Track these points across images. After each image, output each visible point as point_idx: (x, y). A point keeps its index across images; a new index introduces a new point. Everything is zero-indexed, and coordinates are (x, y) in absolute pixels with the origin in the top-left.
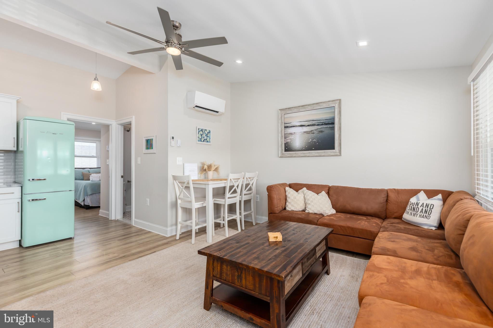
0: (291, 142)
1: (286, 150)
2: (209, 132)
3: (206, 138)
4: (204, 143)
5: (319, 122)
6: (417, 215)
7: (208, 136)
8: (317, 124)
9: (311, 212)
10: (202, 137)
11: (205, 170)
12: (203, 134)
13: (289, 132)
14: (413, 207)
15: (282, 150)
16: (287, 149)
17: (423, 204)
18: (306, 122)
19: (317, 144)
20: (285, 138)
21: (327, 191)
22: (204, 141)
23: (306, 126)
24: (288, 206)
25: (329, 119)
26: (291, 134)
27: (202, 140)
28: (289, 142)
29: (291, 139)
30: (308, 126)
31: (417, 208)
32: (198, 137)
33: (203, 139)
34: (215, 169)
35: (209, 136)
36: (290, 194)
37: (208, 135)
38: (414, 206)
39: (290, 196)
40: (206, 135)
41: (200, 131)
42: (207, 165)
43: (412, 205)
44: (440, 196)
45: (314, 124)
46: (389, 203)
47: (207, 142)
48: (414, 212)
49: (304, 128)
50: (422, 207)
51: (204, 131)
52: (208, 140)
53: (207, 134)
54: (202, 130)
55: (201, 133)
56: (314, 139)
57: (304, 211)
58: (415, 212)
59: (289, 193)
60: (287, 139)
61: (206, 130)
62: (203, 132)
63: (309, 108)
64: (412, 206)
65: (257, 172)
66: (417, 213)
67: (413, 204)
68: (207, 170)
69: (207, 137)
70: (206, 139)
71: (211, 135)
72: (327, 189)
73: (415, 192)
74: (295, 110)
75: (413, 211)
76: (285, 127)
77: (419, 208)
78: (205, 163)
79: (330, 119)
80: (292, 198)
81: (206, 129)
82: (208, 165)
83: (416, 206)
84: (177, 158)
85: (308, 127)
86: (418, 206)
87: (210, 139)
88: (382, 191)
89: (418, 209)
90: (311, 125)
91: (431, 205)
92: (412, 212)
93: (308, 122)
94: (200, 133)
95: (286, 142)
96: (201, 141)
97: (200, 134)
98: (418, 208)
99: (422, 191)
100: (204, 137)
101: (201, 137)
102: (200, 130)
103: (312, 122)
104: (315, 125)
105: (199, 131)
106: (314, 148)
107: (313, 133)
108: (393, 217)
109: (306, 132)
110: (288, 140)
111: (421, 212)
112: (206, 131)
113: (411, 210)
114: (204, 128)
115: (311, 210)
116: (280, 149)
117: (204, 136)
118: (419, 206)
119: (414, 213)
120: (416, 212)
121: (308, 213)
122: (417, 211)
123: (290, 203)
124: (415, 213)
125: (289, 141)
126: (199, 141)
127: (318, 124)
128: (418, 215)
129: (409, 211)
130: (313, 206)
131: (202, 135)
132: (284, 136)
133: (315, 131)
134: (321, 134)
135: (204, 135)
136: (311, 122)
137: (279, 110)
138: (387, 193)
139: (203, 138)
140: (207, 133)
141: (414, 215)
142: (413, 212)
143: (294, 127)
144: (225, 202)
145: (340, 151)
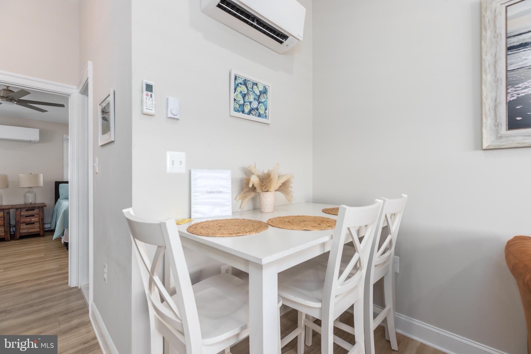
2: (264, 92)
3: (255, 105)
4: (251, 117)
7: (262, 102)
10: (244, 102)
11: (254, 188)
12: (248, 92)
15: (497, 125)
22: (250, 113)
27: (247, 109)
32: (235, 100)
33: (249, 107)
34: (280, 187)
35: (263, 100)
37: (261, 98)
40: (257, 98)
41: (241, 84)
42: (258, 176)
47: (260, 115)
51: (250, 86)
52: (262, 112)
53: (259, 97)
54: (245, 83)
55: (243, 89)
61: (256, 84)
62: (247, 87)
65: (405, 196)
68: (258, 190)
69: (259, 103)
70: (257, 109)
71: (270, 99)
78: (253, 171)
81: (256, 80)
82: (261, 174)
84: (169, 154)
87: (266, 109)
94: (239, 89)
96: (243, 112)
97: (239, 91)
100: (251, 103)
101: (242, 102)
102: (239, 81)
105: (238, 85)
112: (255, 87)
114: (252, 78)
117: (252, 100)
126: (238, 111)
131: (247, 97)
132: (507, 78)
135: (251, 98)
139: (248, 103)
140: (258, 94)
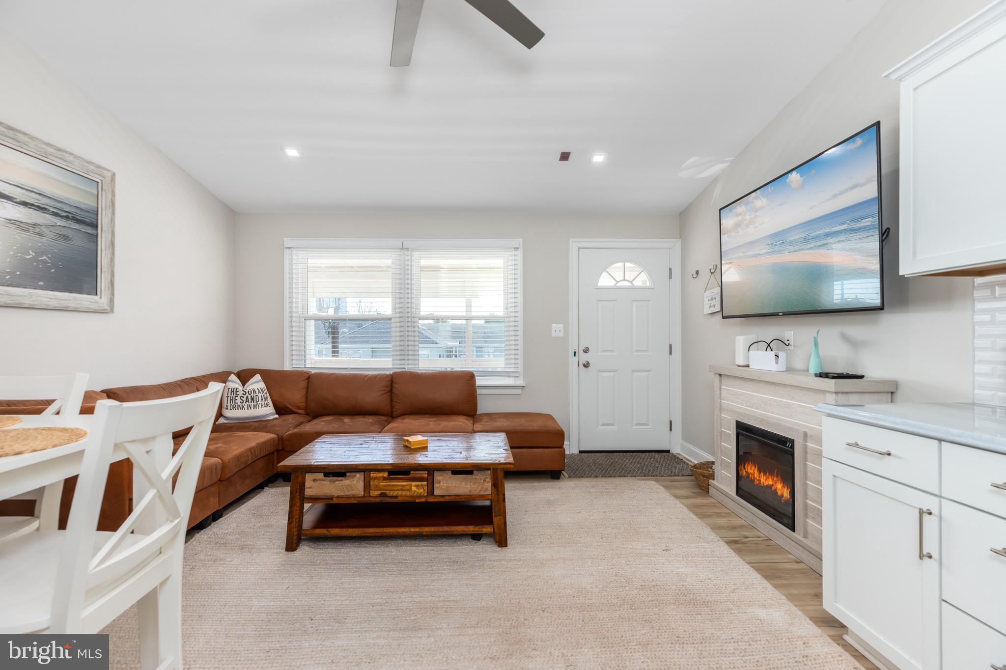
6: (259, 406)
14: (251, 396)
17: (258, 390)
38: (252, 395)
43: (247, 394)
44: (258, 377)
48: (254, 402)
58: (255, 403)
64: (247, 397)
67: (250, 393)
75: (251, 402)
89: (257, 397)
91: (263, 388)
99: (230, 374)
111: (262, 400)
118: (257, 394)
120: (256, 402)
129: (244, 404)
141: (255, 407)
142: (252, 403)
145: (111, 301)
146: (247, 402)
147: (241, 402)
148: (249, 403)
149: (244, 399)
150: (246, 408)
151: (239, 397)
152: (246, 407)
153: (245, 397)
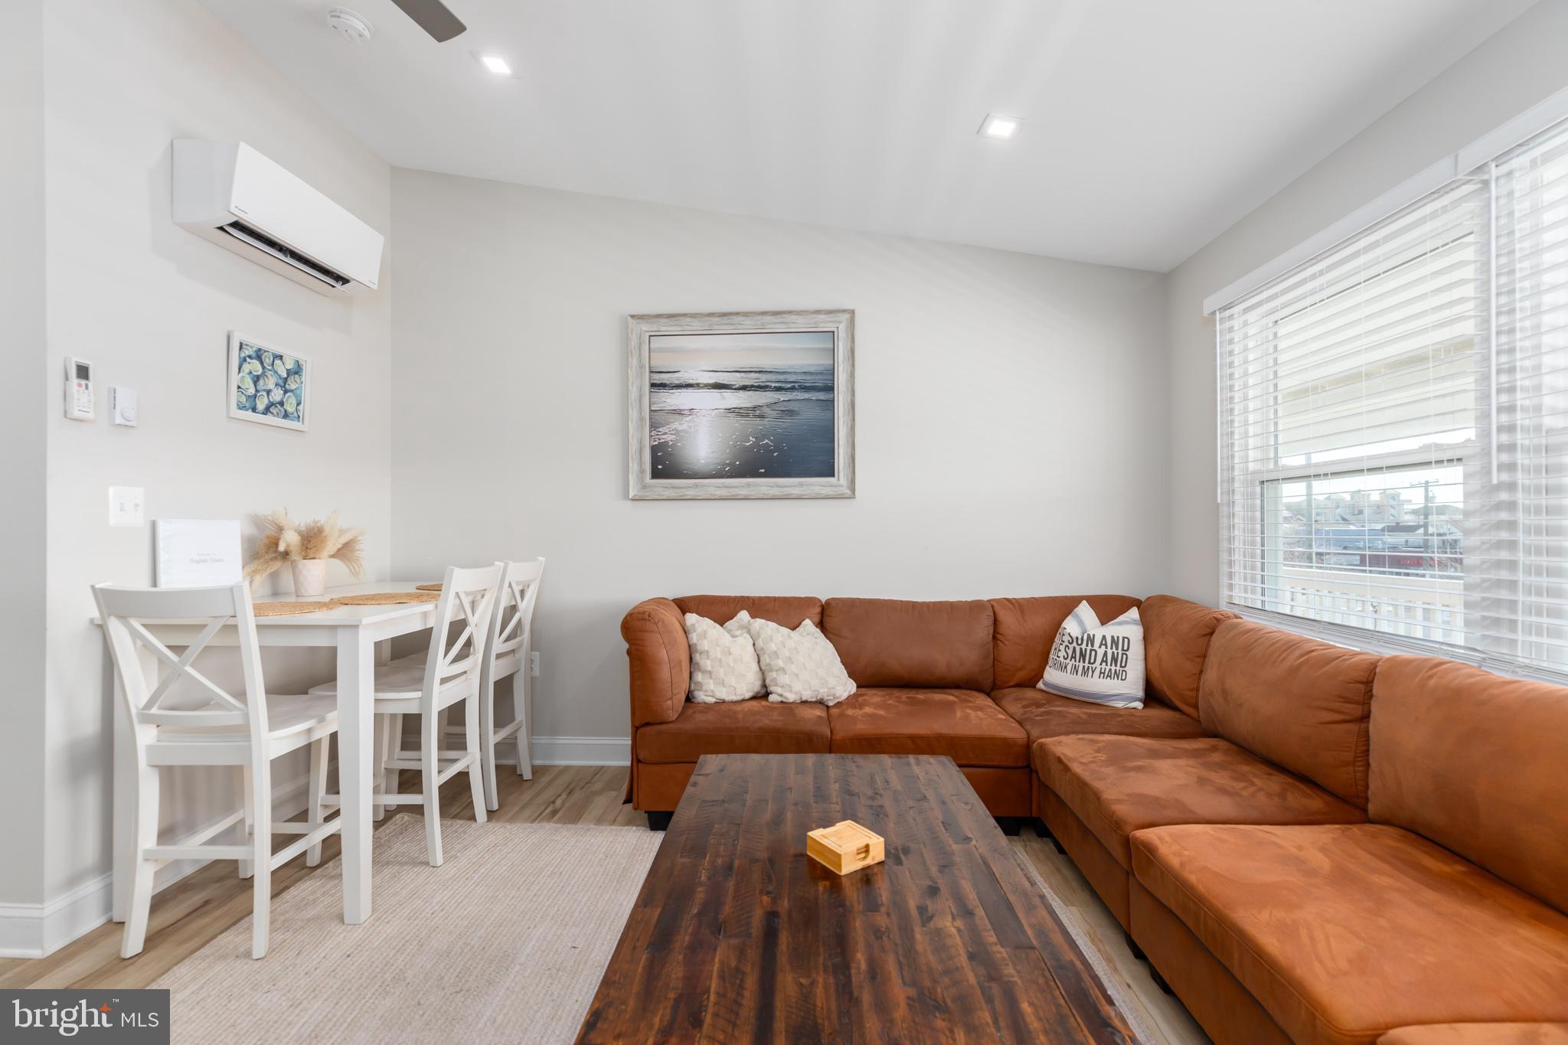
0: (679, 444)
1: (656, 474)
2: (297, 371)
3: (277, 395)
4: (269, 419)
5: (781, 377)
6: (1093, 672)
7: (292, 391)
8: (775, 387)
9: (791, 697)
10: (257, 391)
11: (286, 555)
12: (264, 373)
13: (671, 406)
14: (1081, 649)
15: (642, 472)
16: (660, 467)
17: (1104, 637)
18: (737, 374)
19: (775, 454)
20: (654, 426)
21: (817, 619)
22: (267, 411)
23: (735, 389)
24: (704, 688)
25: (817, 374)
26: (678, 412)
27: (261, 406)
28: (671, 443)
29: (677, 432)
30: (744, 388)
31: (1091, 650)
32: (239, 387)
33: (266, 401)
34: (339, 550)
35: (293, 387)
36: (706, 638)
37: (289, 382)
38: (1084, 646)
39: (706, 648)
40: (281, 382)
41: (250, 357)
42: (296, 531)
43: (1075, 644)
44: (1134, 613)
45: (763, 384)
46: (1001, 641)
47: (286, 416)
48: (1084, 662)
49: (727, 393)
50: (1103, 647)
51: (267, 361)
52: (290, 407)
53: (286, 380)
54: (259, 355)
55: (255, 366)
56: (764, 437)
57: (763, 695)
58: (1086, 665)
59: (704, 635)
60: (661, 429)
61: (281, 357)
62: (262, 363)
63: (748, 324)
64: (1074, 648)
65: (541, 559)
66: (1094, 666)
67: (1080, 642)
68: (295, 556)
69: (286, 392)
70: (282, 403)
71: (309, 385)
72: (818, 610)
73: (1066, 606)
74: (696, 325)
75: (1079, 662)
76: (653, 385)
77: (1096, 652)
78: (283, 522)
79: (821, 373)
80: (716, 653)
81: (279, 351)
82: (303, 529)
83: (1087, 645)
84: (111, 490)
85: (741, 393)
86: (1092, 646)
87: (299, 404)
88: (976, 607)
89: (1093, 653)
90: (752, 386)
91: (1124, 638)
92: (1077, 664)
93: (743, 374)
94: (246, 367)
95: (656, 443)
96: (254, 410)
97: (247, 371)
98: (1094, 650)
99: (1084, 602)
100: (269, 392)
101: (252, 391)
102: (247, 352)
103: (757, 375)
104: (767, 387)
105: (245, 360)
106: (763, 471)
107: (762, 417)
108: (1012, 684)
109: (737, 410)
110: (665, 434)
111: (1103, 661)
112: (278, 362)
113: (1072, 657)
114: (272, 346)
115: (791, 691)
116: (634, 467)
117: (271, 385)
119: (1084, 667)
120: (1089, 663)
121: (782, 702)
122: (1092, 661)
123: (710, 673)
124: (1089, 667)
125: (669, 438)
126: (241, 407)
127: (777, 385)
128: (1097, 672)
129: (1068, 661)
130: (797, 675)
131: (261, 382)
132: (650, 418)
133: (767, 411)
134: (788, 422)
135: (270, 383)
136: (753, 375)
137: (629, 318)
138: (992, 613)
139: (265, 394)
140: (286, 376)
141: (1085, 672)
142: (1081, 664)
143: (690, 390)
144: (426, 701)
145: (852, 482)
146: (1073, 660)
147: (1064, 657)
148: (1075, 661)
149: (1070, 652)
150: (1069, 671)
151: (1064, 644)
152: (1069, 668)
153: (1071, 647)
